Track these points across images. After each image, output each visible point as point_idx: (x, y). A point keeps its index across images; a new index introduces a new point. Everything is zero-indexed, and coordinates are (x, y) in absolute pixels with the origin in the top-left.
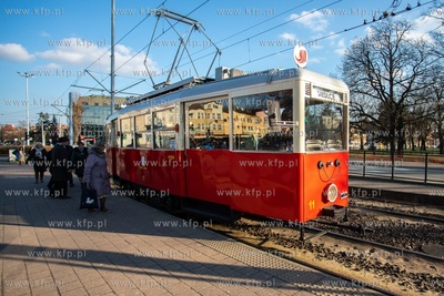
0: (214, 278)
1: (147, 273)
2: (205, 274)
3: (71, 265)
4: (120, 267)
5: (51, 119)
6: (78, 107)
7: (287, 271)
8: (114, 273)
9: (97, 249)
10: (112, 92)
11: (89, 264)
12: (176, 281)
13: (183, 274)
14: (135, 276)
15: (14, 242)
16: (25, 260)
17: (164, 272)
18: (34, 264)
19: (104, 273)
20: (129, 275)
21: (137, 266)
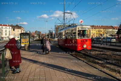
0: (82, 76)
1: (65, 72)
2: (80, 75)
3: (49, 67)
4: (59, 70)
5: (51, 32)
6: (57, 28)
7: (105, 78)
8: (57, 71)
9: (55, 64)
10: (64, 24)
11: (52, 68)
12: (71, 75)
13: (74, 74)
14: (62, 72)
15: (39, 61)
16: (40, 65)
17: (69, 73)
18: (42, 66)
19: (55, 70)
20: (60, 72)
21: (63, 70)
